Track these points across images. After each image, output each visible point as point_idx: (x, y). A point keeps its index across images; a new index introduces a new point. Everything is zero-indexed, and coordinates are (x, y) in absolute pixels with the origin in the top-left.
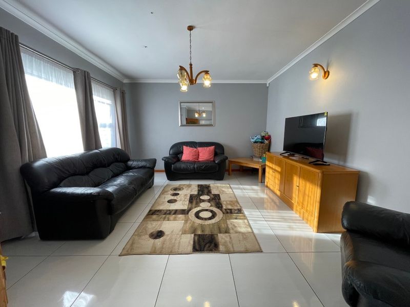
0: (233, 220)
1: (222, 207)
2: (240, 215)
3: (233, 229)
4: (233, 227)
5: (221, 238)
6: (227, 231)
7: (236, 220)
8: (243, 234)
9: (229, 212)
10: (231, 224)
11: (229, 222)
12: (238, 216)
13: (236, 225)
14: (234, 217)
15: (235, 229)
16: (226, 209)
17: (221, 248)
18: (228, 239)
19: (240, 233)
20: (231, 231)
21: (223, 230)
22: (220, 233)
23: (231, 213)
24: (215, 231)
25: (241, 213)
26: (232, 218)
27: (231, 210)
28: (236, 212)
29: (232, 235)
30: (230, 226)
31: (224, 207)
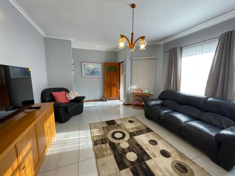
0: (101, 134)
1: (110, 145)
2: (95, 140)
3: (101, 129)
4: (100, 130)
5: (106, 125)
6: (103, 128)
7: (99, 135)
8: (96, 128)
9: (103, 141)
10: (101, 132)
11: (103, 133)
12: (97, 138)
13: (99, 132)
14: (100, 137)
15: (99, 129)
16: (106, 143)
17: (105, 122)
18: (102, 125)
19: (97, 128)
20: (101, 128)
21: (105, 128)
22: (106, 127)
23: (102, 140)
24: (109, 127)
25: (95, 141)
26: (102, 136)
27: (103, 143)
28: (98, 142)
29: (101, 127)
30: (102, 130)
31: (108, 144)
